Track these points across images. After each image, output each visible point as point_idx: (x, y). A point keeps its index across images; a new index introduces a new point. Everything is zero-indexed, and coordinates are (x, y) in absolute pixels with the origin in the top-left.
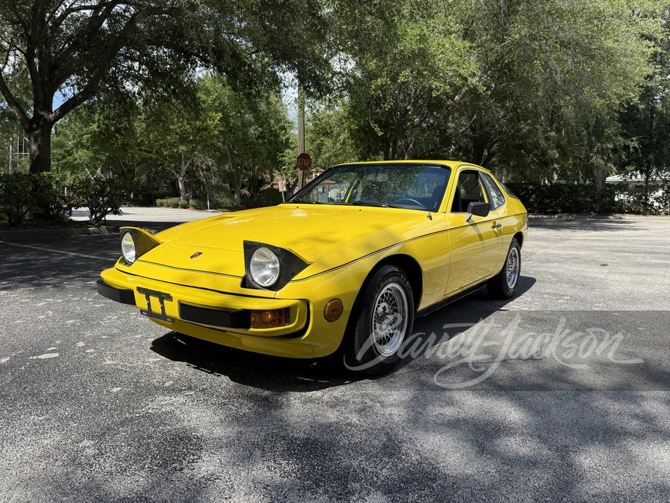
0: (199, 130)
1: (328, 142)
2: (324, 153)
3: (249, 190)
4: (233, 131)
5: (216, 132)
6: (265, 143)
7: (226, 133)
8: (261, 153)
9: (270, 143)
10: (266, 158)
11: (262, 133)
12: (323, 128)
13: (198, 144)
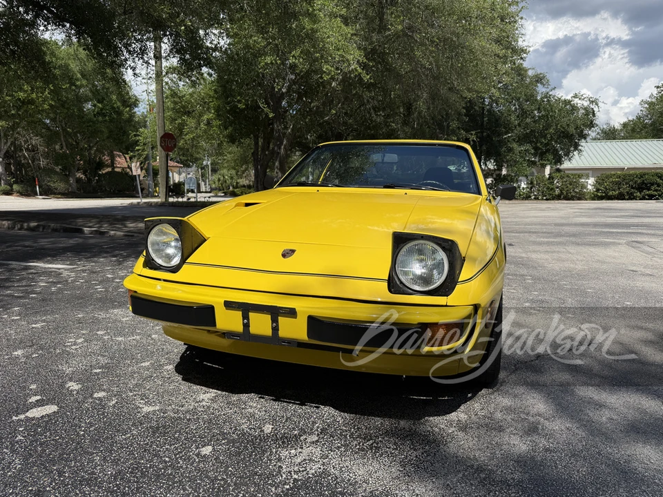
0: (23, 102)
1: (191, 122)
2: (186, 134)
3: (84, 173)
4: (66, 106)
5: (46, 107)
6: (106, 121)
7: (58, 108)
8: (102, 132)
9: (111, 121)
10: (108, 138)
11: (102, 109)
12: (183, 107)
13: (22, 119)
